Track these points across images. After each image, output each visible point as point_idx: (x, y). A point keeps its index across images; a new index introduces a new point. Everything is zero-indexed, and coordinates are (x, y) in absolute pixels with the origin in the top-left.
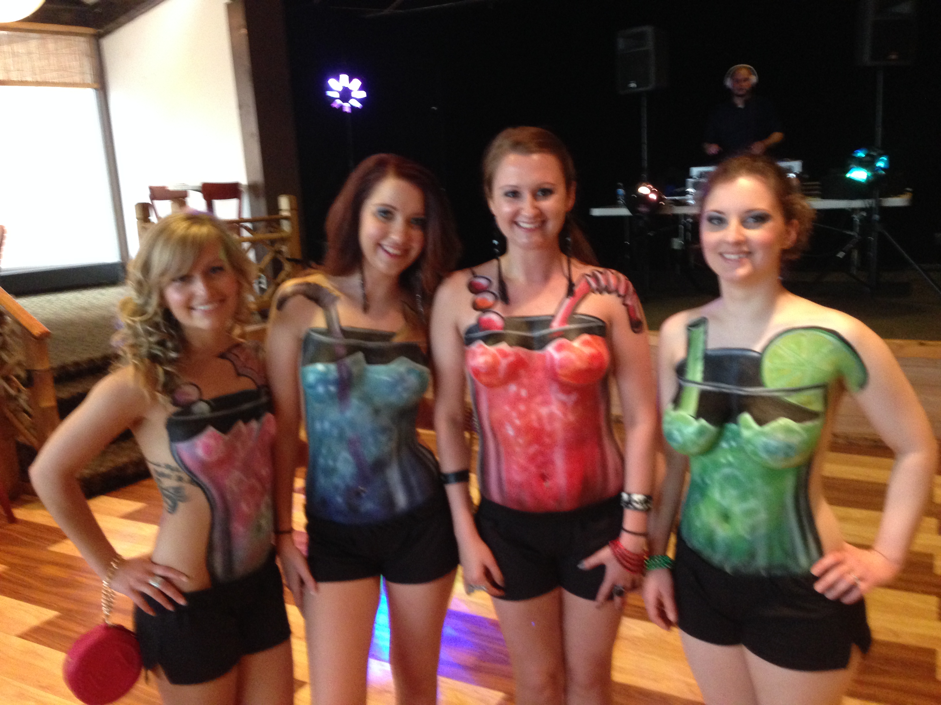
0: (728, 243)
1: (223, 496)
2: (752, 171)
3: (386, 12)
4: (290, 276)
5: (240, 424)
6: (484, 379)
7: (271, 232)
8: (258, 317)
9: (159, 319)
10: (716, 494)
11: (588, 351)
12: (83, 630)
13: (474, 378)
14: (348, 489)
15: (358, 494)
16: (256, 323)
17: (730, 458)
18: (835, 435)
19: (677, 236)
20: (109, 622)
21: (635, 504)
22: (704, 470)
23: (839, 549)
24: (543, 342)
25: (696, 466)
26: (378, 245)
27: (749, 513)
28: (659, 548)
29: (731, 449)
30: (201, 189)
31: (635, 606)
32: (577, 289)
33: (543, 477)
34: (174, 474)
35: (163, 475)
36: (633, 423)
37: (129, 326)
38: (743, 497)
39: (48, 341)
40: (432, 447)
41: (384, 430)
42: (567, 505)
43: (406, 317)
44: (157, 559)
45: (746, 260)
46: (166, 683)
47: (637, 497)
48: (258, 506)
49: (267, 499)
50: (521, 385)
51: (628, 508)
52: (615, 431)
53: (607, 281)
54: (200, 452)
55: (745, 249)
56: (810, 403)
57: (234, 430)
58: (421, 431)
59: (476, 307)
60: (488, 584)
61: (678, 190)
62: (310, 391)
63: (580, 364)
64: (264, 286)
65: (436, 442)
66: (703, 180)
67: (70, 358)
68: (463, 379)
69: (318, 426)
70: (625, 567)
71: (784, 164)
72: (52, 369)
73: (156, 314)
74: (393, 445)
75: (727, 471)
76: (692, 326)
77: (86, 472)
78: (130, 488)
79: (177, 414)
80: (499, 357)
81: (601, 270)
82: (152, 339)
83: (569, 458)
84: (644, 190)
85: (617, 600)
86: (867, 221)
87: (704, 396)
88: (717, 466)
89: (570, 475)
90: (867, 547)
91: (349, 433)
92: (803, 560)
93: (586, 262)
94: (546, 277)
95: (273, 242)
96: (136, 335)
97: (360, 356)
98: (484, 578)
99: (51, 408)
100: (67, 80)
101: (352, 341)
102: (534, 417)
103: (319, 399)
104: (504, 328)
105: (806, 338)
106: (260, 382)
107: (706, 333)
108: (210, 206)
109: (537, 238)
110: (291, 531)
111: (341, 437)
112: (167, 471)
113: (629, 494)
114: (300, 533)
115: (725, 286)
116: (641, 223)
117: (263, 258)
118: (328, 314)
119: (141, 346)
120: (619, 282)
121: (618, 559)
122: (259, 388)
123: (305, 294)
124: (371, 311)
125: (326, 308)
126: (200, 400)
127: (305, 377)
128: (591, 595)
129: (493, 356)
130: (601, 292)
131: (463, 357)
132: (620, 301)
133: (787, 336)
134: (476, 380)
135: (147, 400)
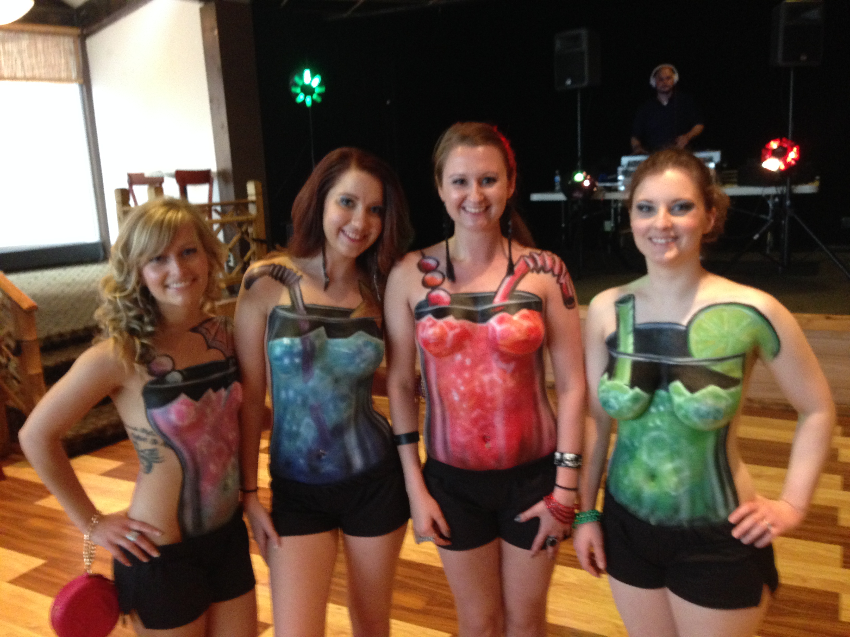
0: (656, 229)
1: (194, 459)
2: (677, 164)
3: (345, 15)
4: (255, 257)
5: (210, 392)
6: (432, 348)
7: (238, 215)
8: (226, 293)
9: (137, 295)
10: (643, 456)
11: (526, 324)
12: (69, 578)
13: (424, 348)
14: (310, 452)
15: (319, 457)
16: (225, 298)
17: (658, 422)
18: (750, 400)
19: (609, 219)
20: (91, 572)
21: (567, 462)
22: (633, 433)
23: (753, 499)
24: (486, 315)
26: (340, 230)
27: (674, 471)
29: (659, 413)
30: (174, 175)
31: (568, 555)
32: (516, 268)
33: (485, 439)
34: (150, 438)
35: (138, 438)
36: (565, 390)
37: (110, 302)
38: (670, 457)
39: (36, 314)
41: (343, 398)
42: (505, 464)
43: (362, 296)
44: (135, 515)
45: (673, 245)
46: (141, 626)
47: (569, 456)
48: (225, 466)
49: (233, 460)
50: (465, 355)
51: (560, 465)
52: (549, 396)
53: (544, 261)
54: (173, 417)
55: (672, 234)
56: (732, 370)
57: (204, 397)
58: (375, 397)
59: (425, 284)
60: (435, 535)
61: (610, 177)
62: (276, 363)
63: (519, 336)
64: (232, 264)
65: (390, 407)
67: (55, 330)
69: (283, 395)
70: (558, 519)
71: (702, 155)
72: (38, 340)
73: (134, 290)
74: (351, 411)
75: (654, 434)
76: (621, 302)
77: (70, 433)
78: (111, 448)
79: (152, 383)
80: (447, 329)
81: (539, 252)
82: (131, 314)
83: (508, 420)
84: (579, 177)
85: (550, 549)
86: (780, 205)
87: (636, 366)
88: (645, 429)
89: (508, 437)
90: (775, 498)
91: (312, 401)
92: (722, 512)
94: (489, 257)
95: (240, 224)
96: (117, 310)
97: (322, 330)
98: (432, 530)
99: (38, 375)
100: (52, 76)
101: (315, 317)
102: (476, 383)
103: (286, 370)
104: (451, 303)
105: (726, 312)
106: (229, 354)
107: (634, 307)
108: (184, 192)
109: (482, 221)
110: (256, 489)
111: (304, 403)
112: (143, 435)
113: (562, 454)
114: (264, 489)
115: (650, 266)
116: (575, 207)
117: (231, 238)
118: (292, 292)
119: (121, 321)
120: (554, 262)
121: (552, 512)
122: (228, 359)
123: (271, 274)
124: (330, 289)
125: (290, 287)
126: (173, 370)
127: (272, 349)
128: (527, 545)
129: (442, 328)
130: (538, 272)
131: (414, 331)
132: (555, 279)
133: (710, 312)
134: (426, 350)
135: (126, 371)
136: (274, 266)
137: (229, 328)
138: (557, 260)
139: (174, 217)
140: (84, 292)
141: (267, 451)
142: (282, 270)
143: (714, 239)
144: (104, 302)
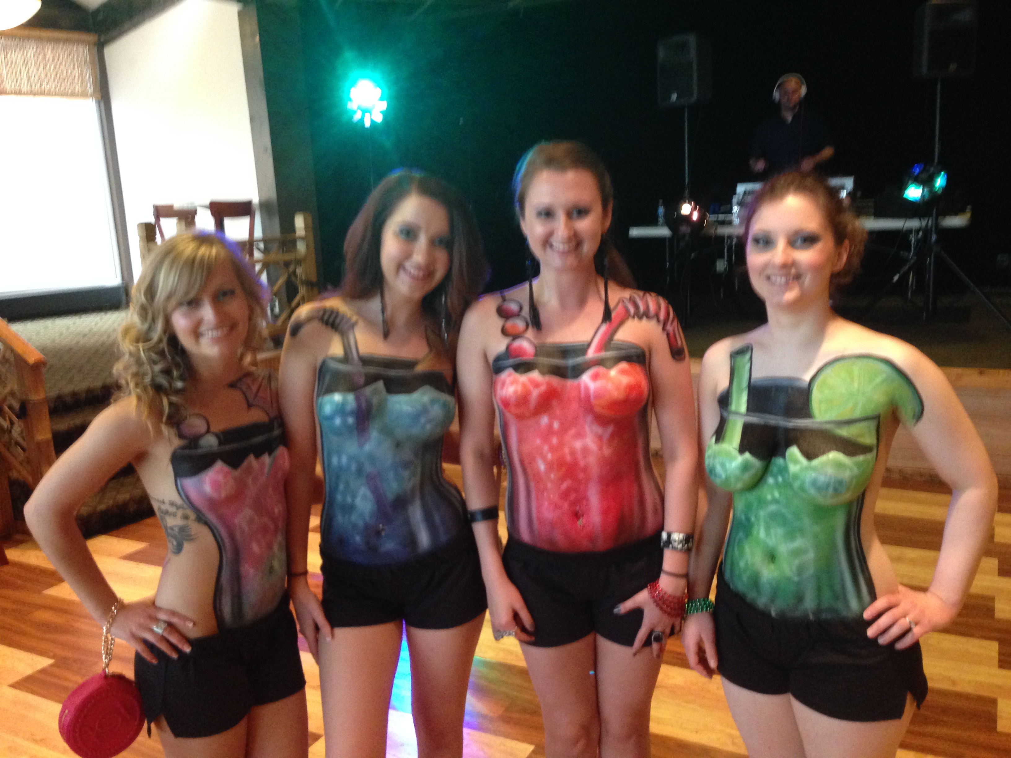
1: (232, 537)
2: (801, 188)
4: (304, 301)
5: (251, 458)
6: (513, 409)
7: (284, 253)
8: (270, 344)
9: (164, 345)
10: (761, 533)
11: (625, 380)
12: (80, 680)
13: (503, 409)
14: (367, 527)
15: (378, 533)
16: (268, 350)
17: (777, 495)
18: (888, 470)
19: (722, 257)
20: (109, 671)
21: (675, 544)
22: (749, 507)
23: (892, 591)
24: (578, 371)
25: (739, 504)
26: (400, 266)
27: (797, 553)
28: (700, 590)
29: (778, 485)
30: (208, 206)
31: (674, 653)
32: (613, 315)
33: (577, 515)
34: (180, 512)
35: (167, 513)
36: (673, 458)
37: (132, 353)
38: (791, 535)
39: (44, 370)
40: (458, 483)
41: (406, 465)
42: (601, 545)
43: (430, 344)
44: (160, 604)
45: (794, 284)
46: (169, 734)
48: (270, 547)
49: (280, 538)
50: (553, 417)
51: (667, 548)
53: (647, 306)
54: (208, 489)
55: (793, 271)
56: (862, 435)
57: (245, 464)
58: (446, 466)
59: (504, 332)
60: (517, 629)
61: (723, 208)
62: (325, 424)
63: (617, 394)
64: (277, 311)
65: (463, 477)
66: (747, 198)
67: (68, 389)
68: (491, 411)
69: (335, 461)
71: (835, 182)
72: (47, 400)
73: (160, 341)
74: (416, 480)
75: (773, 508)
76: (736, 355)
77: (85, 510)
78: (134, 527)
79: (183, 448)
80: (531, 387)
81: (640, 293)
82: (157, 368)
83: (604, 495)
84: (686, 209)
85: (655, 646)
86: (924, 242)
87: (747, 429)
88: (762, 503)
89: (605, 512)
90: (924, 589)
91: (368, 468)
92: (854, 604)
93: (623, 284)
94: (582, 302)
95: (287, 264)
96: (139, 362)
97: (380, 384)
98: (513, 623)
99: (47, 442)
100: (64, 89)
101: (372, 370)
102: (567, 450)
103: (338, 432)
104: (536, 355)
106: (273, 414)
107: (751, 358)
108: (220, 225)
110: (306, 573)
111: (360, 471)
112: (172, 509)
113: (669, 534)
114: (314, 575)
115: (771, 312)
116: (682, 244)
117: (277, 280)
118: (346, 340)
119: (144, 375)
120: (659, 307)
121: (655, 601)
122: (271, 421)
123: (322, 319)
124: (391, 337)
125: (344, 335)
126: (208, 431)
127: (321, 408)
128: (628, 641)
129: (524, 385)
130: (640, 318)
131: (491, 387)
132: (660, 328)
133: (838, 365)
134: (506, 411)
135: (152, 433)
136: (325, 311)
137: (273, 384)
138: (663, 303)
139: (208, 253)
140: (103, 344)
141: (319, 530)
142: (334, 316)
144: (124, 354)
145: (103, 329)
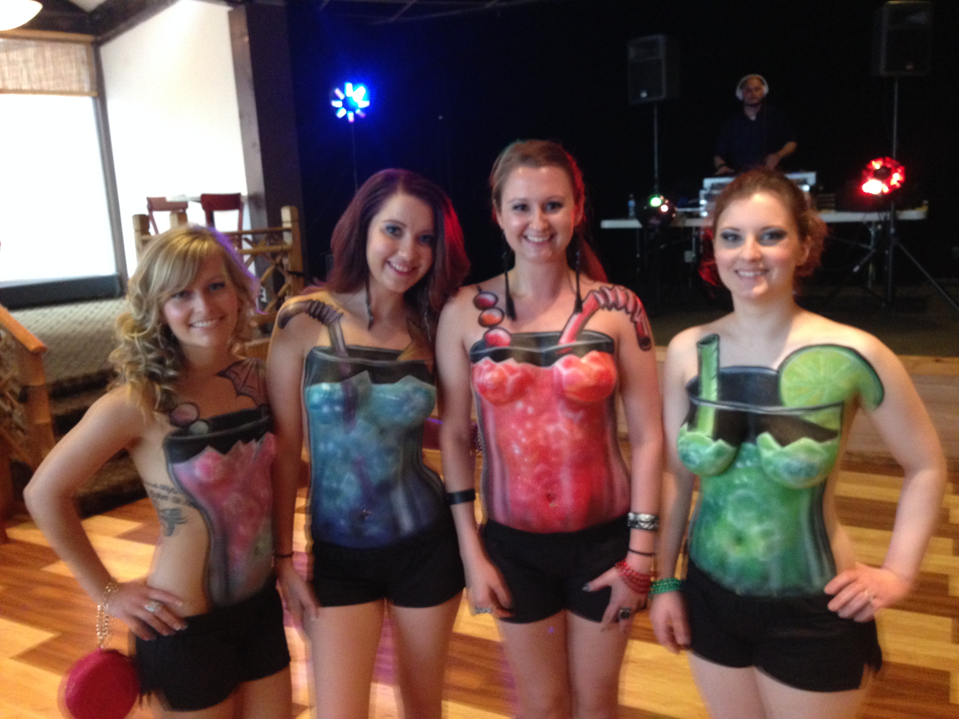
0: (743, 260)
1: (221, 519)
3: (392, 19)
4: (290, 293)
5: (240, 444)
6: (489, 395)
7: (271, 244)
8: (258, 332)
9: (157, 335)
10: (729, 517)
11: (596, 367)
13: (481, 394)
14: (352, 512)
15: (362, 518)
16: (256, 338)
17: (745, 479)
19: (690, 248)
20: (105, 647)
21: (642, 524)
22: (718, 491)
23: (853, 568)
24: (551, 358)
25: (708, 487)
26: (386, 262)
27: (765, 535)
29: (747, 469)
30: (199, 199)
31: (642, 628)
32: (584, 305)
33: (549, 498)
34: (172, 496)
35: (159, 496)
36: (640, 442)
37: (127, 342)
38: (758, 519)
39: (43, 356)
41: (390, 451)
42: (572, 526)
43: (412, 335)
44: (154, 582)
45: (762, 278)
47: (645, 517)
48: (256, 527)
49: (266, 521)
50: (528, 403)
51: (634, 527)
52: (622, 449)
53: (616, 297)
54: (198, 473)
55: (761, 266)
56: (828, 421)
57: (233, 450)
59: (482, 322)
60: (493, 606)
61: (691, 202)
62: (314, 411)
63: (588, 381)
64: (264, 300)
66: (715, 192)
67: (65, 374)
68: (469, 396)
69: (322, 447)
70: (632, 588)
72: (47, 384)
73: (154, 330)
74: (399, 466)
75: (741, 492)
76: (704, 343)
77: (82, 492)
78: (127, 507)
79: (175, 434)
80: (507, 374)
81: (611, 286)
82: (151, 356)
83: (576, 477)
84: (656, 202)
85: (623, 623)
86: (883, 234)
87: (721, 416)
88: (731, 487)
89: (576, 495)
91: (355, 455)
92: (817, 581)
94: (555, 293)
95: (274, 255)
96: (135, 353)
97: (365, 374)
98: (490, 600)
99: (47, 425)
100: (62, 88)
101: (358, 360)
102: (540, 435)
103: (325, 420)
104: (512, 344)
105: (823, 355)
106: (261, 401)
107: (718, 349)
108: (210, 219)
109: (546, 251)
110: (291, 554)
111: (346, 458)
112: (164, 493)
113: (636, 514)
115: (737, 302)
116: (652, 235)
117: (264, 271)
118: (332, 332)
119: (139, 364)
120: (628, 298)
121: (623, 579)
122: (260, 407)
123: (308, 311)
124: (377, 328)
125: (329, 326)
126: (199, 419)
127: (309, 396)
128: (597, 616)
129: (501, 372)
130: (610, 309)
131: (469, 374)
132: (629, 316)
133: (804, 354)
134: (482, 397)
135: (145, 420)
136: (312, 302)
137: (261, 372)
138: (631, 294)
139: (199, 248)
140: (98, 332)
142: (321, 306)
143: (809, 273)
144: (120, 343)
145: (98, 318)
